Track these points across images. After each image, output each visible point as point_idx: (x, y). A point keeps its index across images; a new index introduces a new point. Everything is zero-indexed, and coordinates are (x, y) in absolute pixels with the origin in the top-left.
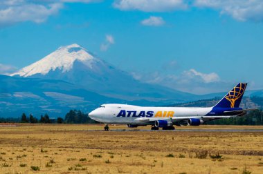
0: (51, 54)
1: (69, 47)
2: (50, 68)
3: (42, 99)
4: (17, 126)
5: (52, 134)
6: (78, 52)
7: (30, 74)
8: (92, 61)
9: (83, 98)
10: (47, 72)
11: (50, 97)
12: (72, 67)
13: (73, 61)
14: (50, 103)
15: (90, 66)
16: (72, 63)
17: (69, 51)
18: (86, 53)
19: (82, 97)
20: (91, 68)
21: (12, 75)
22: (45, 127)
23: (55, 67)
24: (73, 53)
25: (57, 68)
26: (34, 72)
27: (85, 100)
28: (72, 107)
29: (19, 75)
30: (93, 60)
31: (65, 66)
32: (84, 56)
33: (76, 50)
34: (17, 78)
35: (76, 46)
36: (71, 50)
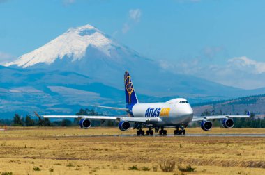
0: (58, 38)
1: (81, 28)
2: (56, 56)
3: (46, 95)
4: (6, 129)
5: (41, 141)
6: (92, 36)
7: (31, 64)
8: (110, 47)
9: (98, 94)
10: (53, 61)
11: (56, 93)
12: (84, 55)
13: (85, 46)
14: (56, 101)
15: (108, 54)
16: (84, 49)
17: (80, 34)
18: (103, 37)
19: (97, 92)
20: (110, 55)
21: (7, 65)
22: (41, 131)
23: (62, 55)
24: (86, 36)
25: (66, 56)
26: (36, 61)
27: (101, 96)
28: (84, 105)
29: (17, 65)
30: (112, 45)
31: (76, 53)
32: (99, 40)
33: (90, 32)
34: (14, 69)
35: (90, 27)
36: (83, 33)
